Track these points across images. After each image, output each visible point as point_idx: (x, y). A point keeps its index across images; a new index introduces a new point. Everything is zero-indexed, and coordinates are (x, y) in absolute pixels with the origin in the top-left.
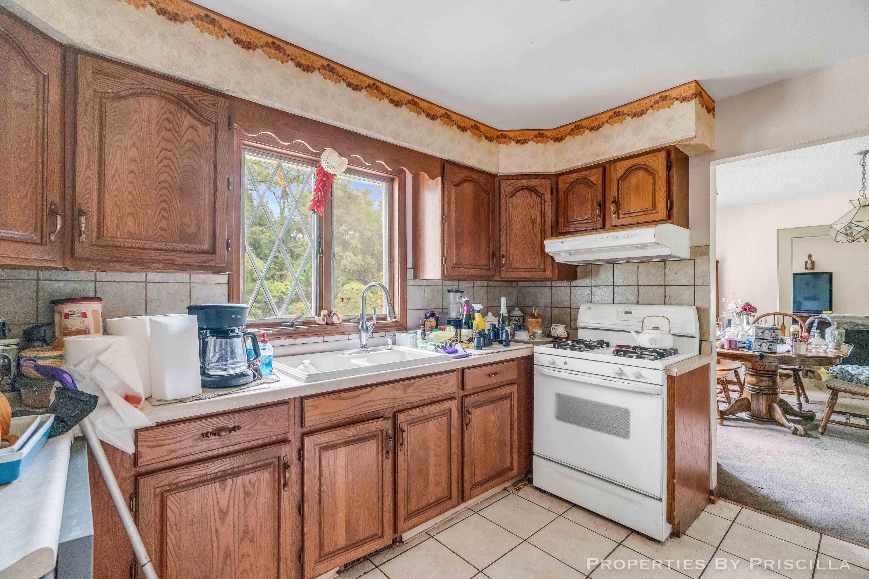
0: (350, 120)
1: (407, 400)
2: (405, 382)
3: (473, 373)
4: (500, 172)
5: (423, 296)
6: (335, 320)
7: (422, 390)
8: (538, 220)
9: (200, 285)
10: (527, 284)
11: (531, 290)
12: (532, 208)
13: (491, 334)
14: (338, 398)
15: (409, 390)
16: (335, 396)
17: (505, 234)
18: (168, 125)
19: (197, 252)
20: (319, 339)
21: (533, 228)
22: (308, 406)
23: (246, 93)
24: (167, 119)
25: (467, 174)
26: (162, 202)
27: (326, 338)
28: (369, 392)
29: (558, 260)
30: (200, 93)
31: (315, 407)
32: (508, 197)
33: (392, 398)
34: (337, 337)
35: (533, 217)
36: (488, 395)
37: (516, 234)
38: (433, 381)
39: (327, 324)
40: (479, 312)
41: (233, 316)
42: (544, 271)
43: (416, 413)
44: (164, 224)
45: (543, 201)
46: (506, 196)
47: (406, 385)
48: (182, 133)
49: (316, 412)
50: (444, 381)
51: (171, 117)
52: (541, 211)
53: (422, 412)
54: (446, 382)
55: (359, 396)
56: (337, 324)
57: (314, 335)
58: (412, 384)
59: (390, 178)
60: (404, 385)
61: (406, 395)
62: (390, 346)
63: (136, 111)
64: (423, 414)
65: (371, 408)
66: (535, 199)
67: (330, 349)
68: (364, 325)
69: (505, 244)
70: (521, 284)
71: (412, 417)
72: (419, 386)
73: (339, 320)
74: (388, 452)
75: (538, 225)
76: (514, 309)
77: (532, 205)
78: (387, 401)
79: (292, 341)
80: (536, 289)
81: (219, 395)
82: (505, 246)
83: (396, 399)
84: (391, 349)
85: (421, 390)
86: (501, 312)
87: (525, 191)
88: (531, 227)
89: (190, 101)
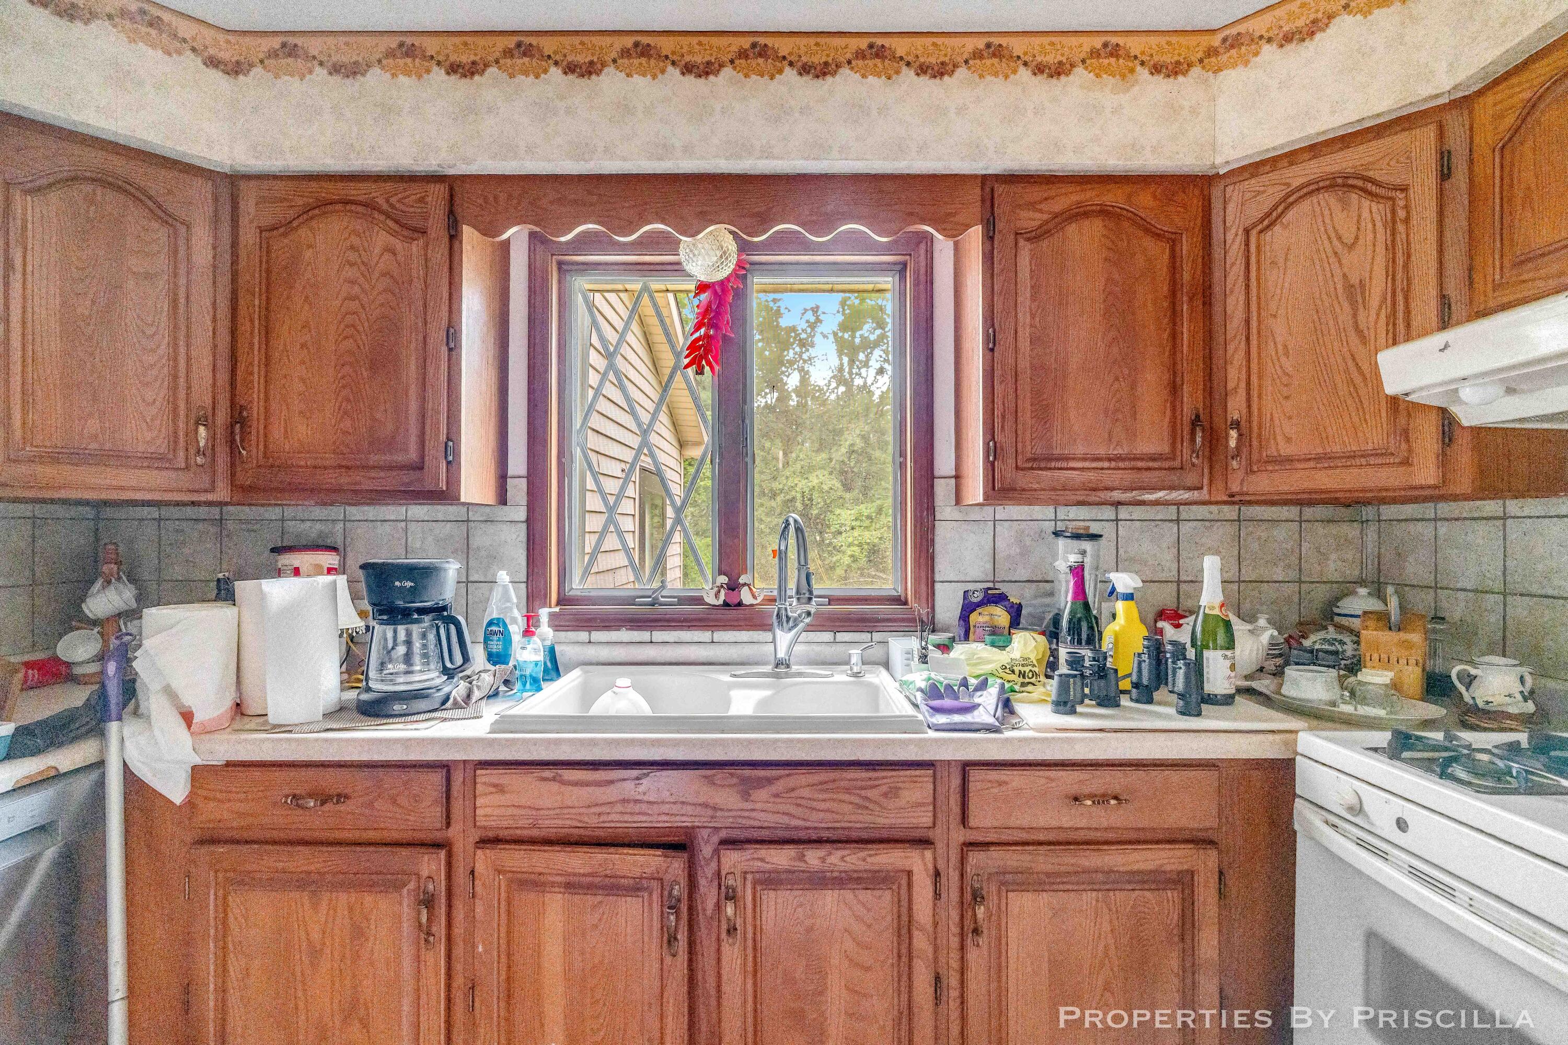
0: (688, 150)
1: (754, 819)
2: (747, 772)
3: (1000, 784)
4: (1219, 160)
5: (988, 546)
6: (746, 597)
7: (803, 802)
8: (1378, 287)
9: (483, 525)
10: (1409, 510)
11: (1425, 530)
12: (1351, 247)
13: (1145, 666)
14: (554, 779)
15: (762, 795)
16: (547, 773)
17: (1241, 354)
18: (352, 256)
19: (391, 468)
20: (705, 636)
21: (1355, 316)
22: (485, 783)
23: (467, 161)
24: (352, 247)
25: (1075, 198)
26: (344, 387)
27: (720, 635)
28: (638, 778)
29: (1468, 417)
30: (402, 186)
31: (500, 789)
32: (1254, 233)
33: (705, 805)
34: (744, 635)
35: (1354, 280)
36: (1073, 861)
37: (1285, 347)
38: (842, 784)
39: (726, 604)
40: (1129, 597)
41: (397, 584)
42: (1406, 462)
43: (780, 858)
44: (347, 424)
45: (1401, 214)
46: (1247, 232)
47: (749, 778)
48: (373, 264)
49: (497, 799)
50: (884, 789)
51: (355, 240)
52: (1391, 247)
53: (801, 858)
54: (893, 792)
55: (612, 782)
56: (752, 605)
57: (689, 628)
58: (770, 781)
59: (895, 264)
60: (744, 780)
61: (748, 805)
62: (856, 669)
63: (310, 246)
64: (802, 866)
65: (644, 818)
66: (1365, 214)
67: (722, 660)
68: (783, 612)
69: (1243, 385)
70: (1389, 511)
71: (768, 867)
72: (793, 790)
73: (755, 597)
74: (672, 940)
75: (1375, 302)
76: (1353, 593)
77: (1348, 238)
78: (689, 809)
79: (645, 635)
80: (1443, 528)
81: (328, 730)
82: (1242, 392)
83: (715, 809)
84: (856, 675)
85: (799, 801)
86: (1204, 601)
87: (1322, 196)
88: (1345, 317)
89: (385, 207)
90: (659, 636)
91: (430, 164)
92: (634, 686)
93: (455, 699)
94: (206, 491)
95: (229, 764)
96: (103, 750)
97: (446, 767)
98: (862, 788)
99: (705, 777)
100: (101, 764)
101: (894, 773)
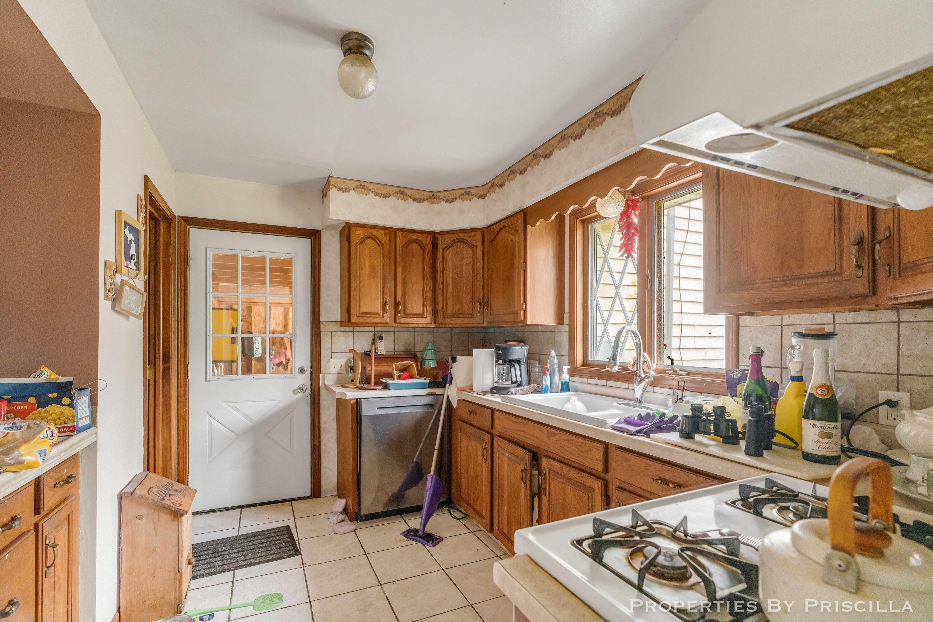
90: (610, 383)
91: (517, 208)
92: (579, 400)
93: (512, 392)
94: (481, 323)
95: (464, 400)
96: (445, 392)
97: (492, 410)
98: (580, 446)
99: (539, 428)
100: (443, 395)
101: (591, 443)
